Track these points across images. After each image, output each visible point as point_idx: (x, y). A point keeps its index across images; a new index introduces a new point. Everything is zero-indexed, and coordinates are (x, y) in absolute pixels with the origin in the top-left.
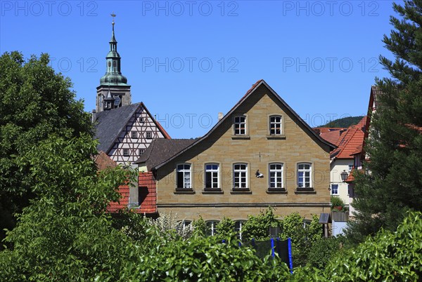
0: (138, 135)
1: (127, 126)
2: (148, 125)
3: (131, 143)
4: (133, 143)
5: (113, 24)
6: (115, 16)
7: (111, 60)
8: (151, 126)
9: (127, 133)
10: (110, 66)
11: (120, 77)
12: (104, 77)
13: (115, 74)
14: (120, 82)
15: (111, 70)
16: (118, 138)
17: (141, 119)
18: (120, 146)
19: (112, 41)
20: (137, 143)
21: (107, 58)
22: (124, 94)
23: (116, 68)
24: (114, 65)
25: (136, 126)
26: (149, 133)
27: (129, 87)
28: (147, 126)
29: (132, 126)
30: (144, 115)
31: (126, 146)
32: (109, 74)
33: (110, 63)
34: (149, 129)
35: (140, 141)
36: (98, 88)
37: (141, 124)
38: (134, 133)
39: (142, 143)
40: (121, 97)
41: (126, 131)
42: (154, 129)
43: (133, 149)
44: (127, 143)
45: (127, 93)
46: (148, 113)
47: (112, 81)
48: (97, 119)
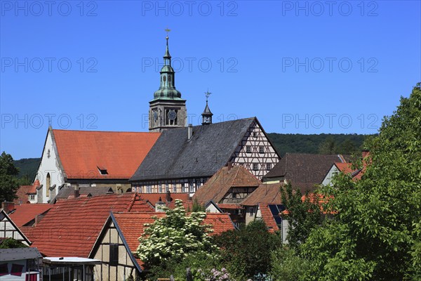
0: (252, 149)
1: (242, 141)
2: (261, 139)
3: (246, 157)
4: (248, 158)
5: (167, 39)
6: (169, 31)
7: (166, 75)
8: (263, 141)
9: (242, 148)
10: (165, 80)
11: (175, 92)
12: (160, 91)
13: (169, 88)
14: (176, 96)
15: (166, 84)
16: (235, 152)
17: (255, 134)
18: (236, 160)
19: (166, 56)
20: (251, 157)
21: (161, 73)
22: (180, 109)
23: (171, 82)
24: (169, 80)
25: (250, 141)
26: (261, 148)
27: (184, 101)
28: (260, 141)
29: (246, 141)
30: (257, 130)
31: (241, 160)
32: (164, 88)
33: (165, 78)
34: (261, 144)
35: (253, 156)
36: (151, 103)
37: (255, 139)
38: (248, 147)
39: (255, 157)
40: (176, 111)
41: (241, 146)
42: (266, 143)
43: (248, 163)
44: (242, 157)
45: (182, 108)
46: (261, 127)
47: (168, 96)
48: (193, 133)
